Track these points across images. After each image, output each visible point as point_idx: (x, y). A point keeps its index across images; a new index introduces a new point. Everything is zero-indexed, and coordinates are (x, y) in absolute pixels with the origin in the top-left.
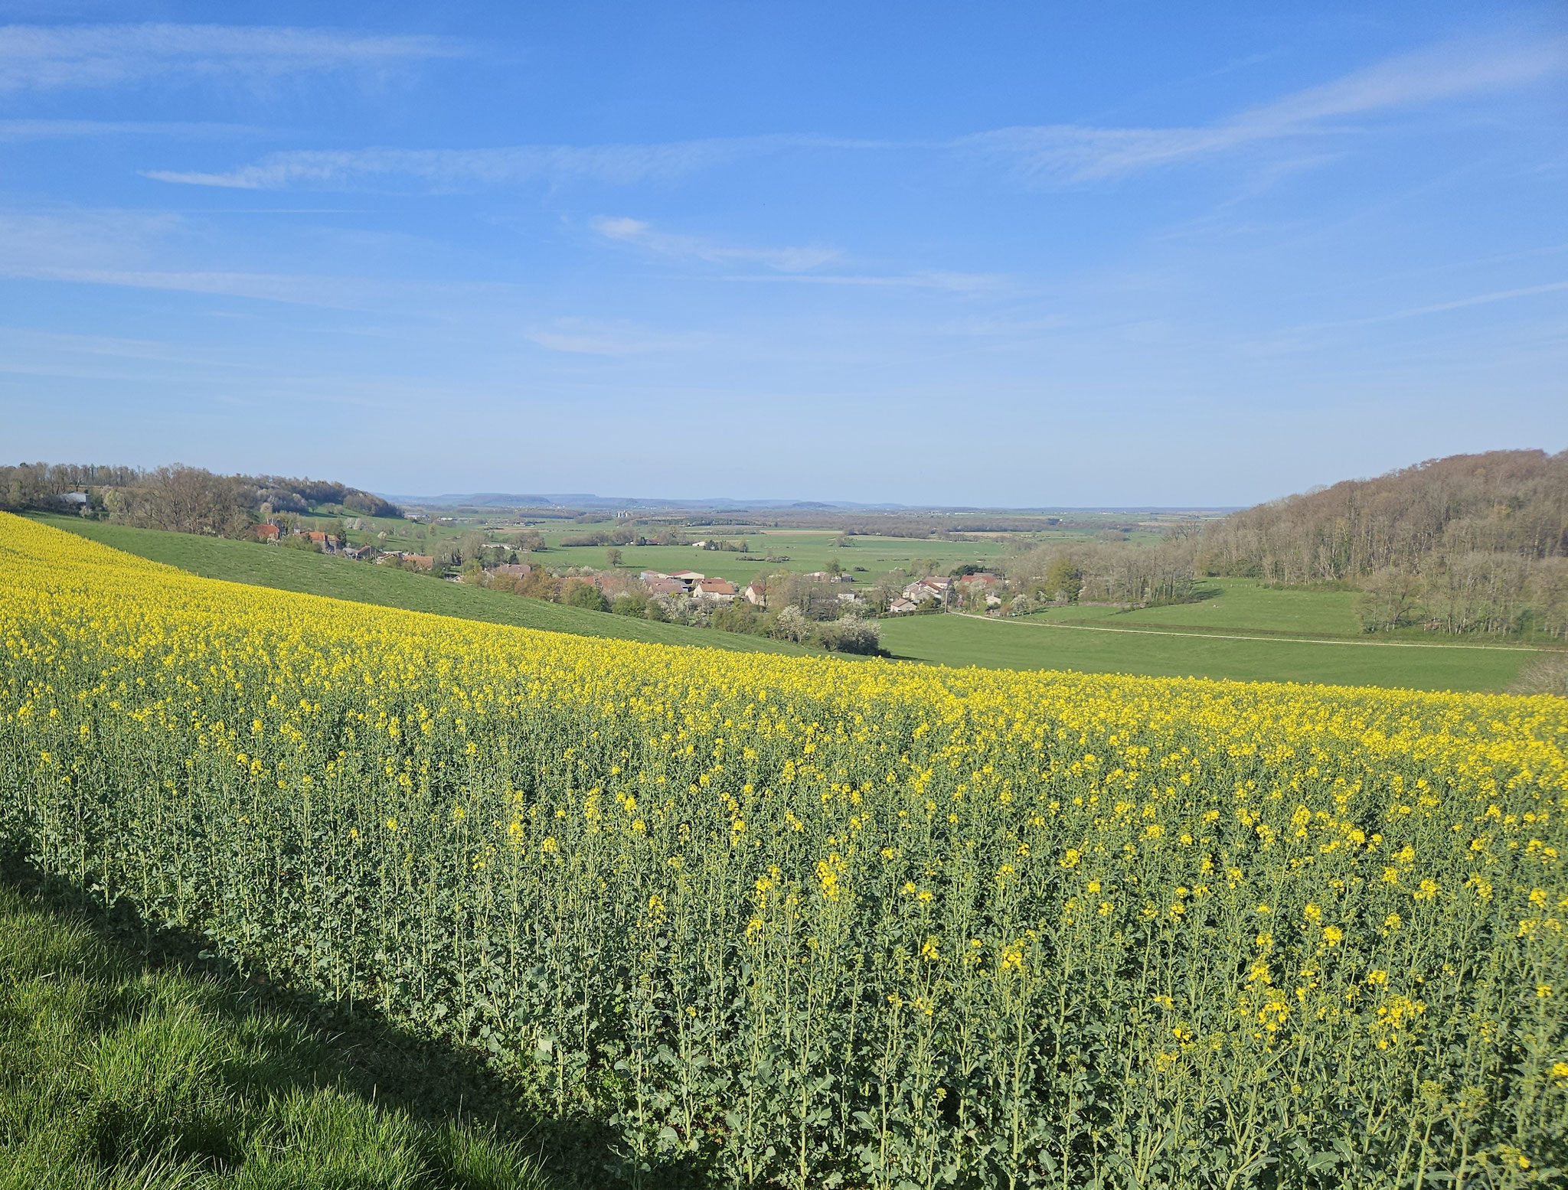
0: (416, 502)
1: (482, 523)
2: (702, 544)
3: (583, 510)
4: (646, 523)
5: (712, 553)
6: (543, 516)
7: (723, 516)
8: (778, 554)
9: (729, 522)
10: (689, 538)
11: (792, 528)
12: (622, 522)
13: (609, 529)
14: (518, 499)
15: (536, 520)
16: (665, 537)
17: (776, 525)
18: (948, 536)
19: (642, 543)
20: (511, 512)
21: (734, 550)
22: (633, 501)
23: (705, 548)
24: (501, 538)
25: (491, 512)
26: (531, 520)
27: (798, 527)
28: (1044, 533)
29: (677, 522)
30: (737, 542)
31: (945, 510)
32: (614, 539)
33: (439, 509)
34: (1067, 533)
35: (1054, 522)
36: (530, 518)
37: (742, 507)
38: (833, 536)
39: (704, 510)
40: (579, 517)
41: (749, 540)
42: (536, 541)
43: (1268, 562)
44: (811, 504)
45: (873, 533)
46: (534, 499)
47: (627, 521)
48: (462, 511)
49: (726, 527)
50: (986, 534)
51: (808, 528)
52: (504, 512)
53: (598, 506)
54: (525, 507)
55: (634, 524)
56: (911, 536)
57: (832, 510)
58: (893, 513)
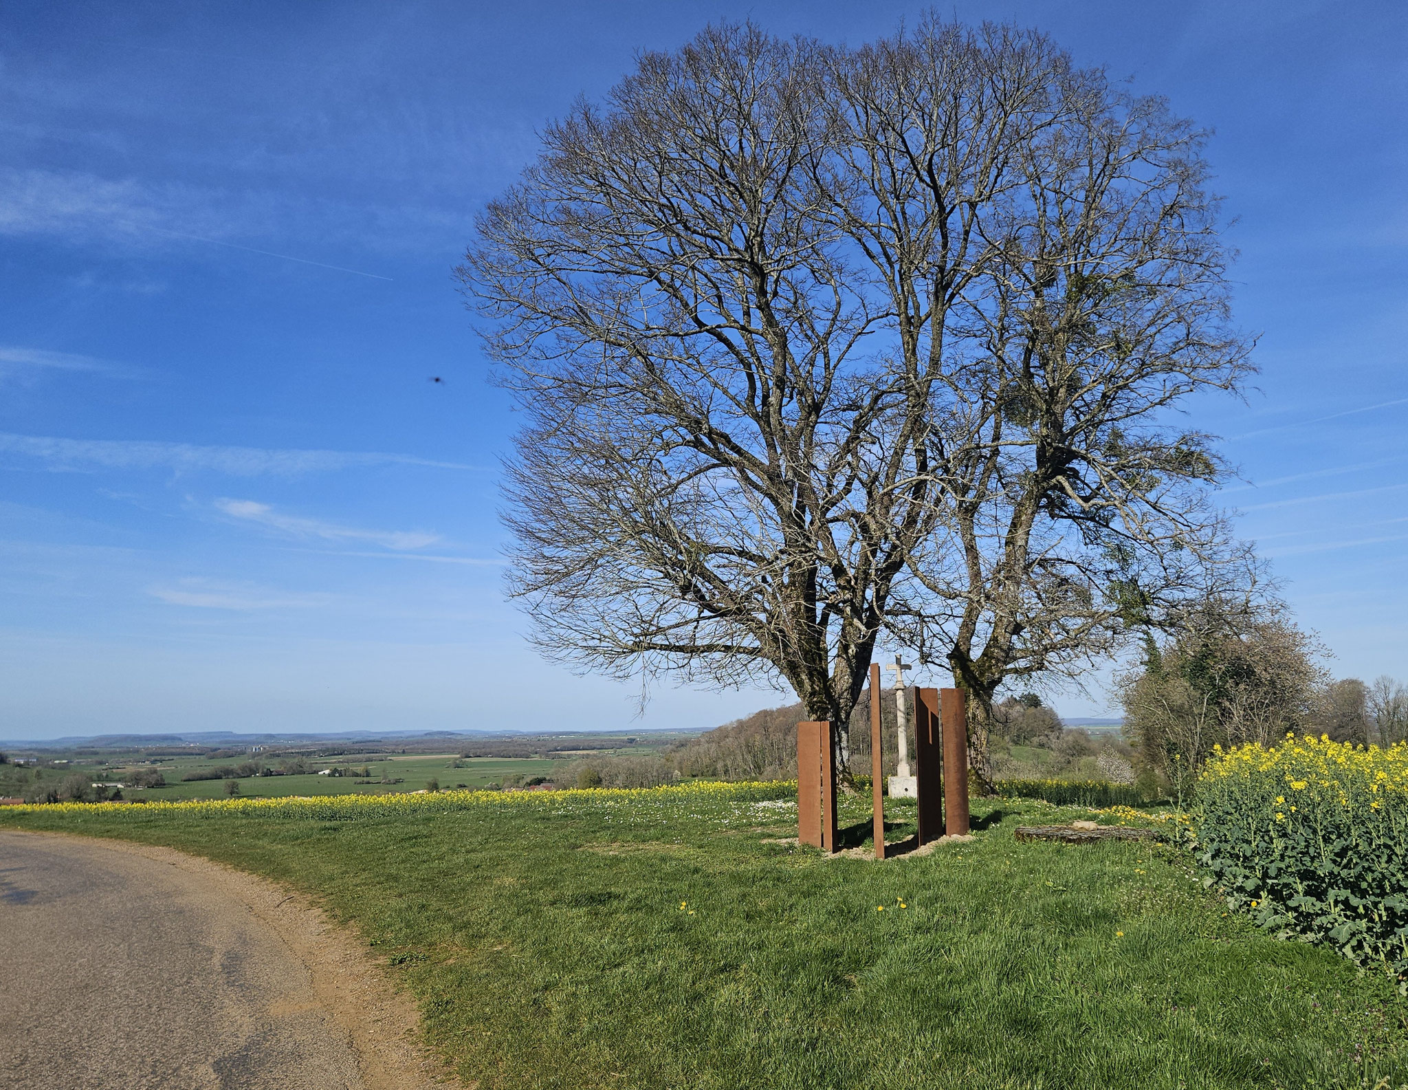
0: (28, 746)
1: (101, 763)
2: (327, 772)
3: (217, 746)
4: (278, 756)
5: (337, 779)
6: (172, 754)
7: (357, 747)
8: (392, 778)
9: (359, 752)
10: (315, 767)
11: (418, 754)
12: (254, 756)
13: (235, 764)
14: (148, 739)
15: (163, 757)
16: (291, 767)
17: (404, 752)
18: (547, 756)
19: (269, 773)
20: (137, 751)
21: (357, 775)
22: (271, 736)
23: (329, 775)
24: (117, 777)
25: (115, 753)
26: (158, 758)
27: (423, 753)
28: (624, 750)
29: (309, 754)
30: (359, 769)
31: (551, 734)
32: (240, 771)
33: (55, 752)
34: (640, 749)
35: (632, 741)
36: (158, 756)
37: (378, 737)
38: (449, 759)
39: (341, 742)
40: (212, 753)
41: (371, 767)
42: (153, 779)
43: (720, 765)
44: (441, 733)
45: (486, 755)
46: (165, 738)
47: (259, 754)
48: (80, 754)
49: (358, 756)
50: (579, 752)
51: (432, 753)
52: (128, 752)
53: (234, 742)
54: (152, 746)
55: (267, 758)
56: (516, 756)
57: (459, 737)
58: (510, 738)
